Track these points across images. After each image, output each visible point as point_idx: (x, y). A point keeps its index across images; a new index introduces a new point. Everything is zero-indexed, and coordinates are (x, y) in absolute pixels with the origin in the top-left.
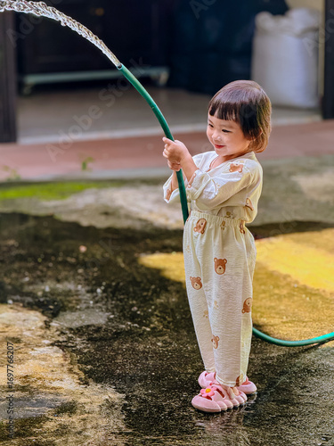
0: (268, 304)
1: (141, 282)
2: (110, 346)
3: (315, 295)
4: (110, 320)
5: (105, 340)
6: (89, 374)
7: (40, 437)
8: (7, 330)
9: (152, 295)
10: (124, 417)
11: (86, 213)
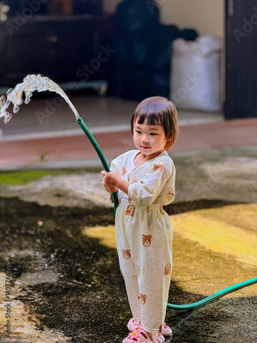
0: (182, 265)
1: (85, 249)
2: (60, 299)
3: (218, 257)
4: (61, 279)
5: (57, 295)
6: (44, 321)
9: (93, 258)
11: (43, 195)
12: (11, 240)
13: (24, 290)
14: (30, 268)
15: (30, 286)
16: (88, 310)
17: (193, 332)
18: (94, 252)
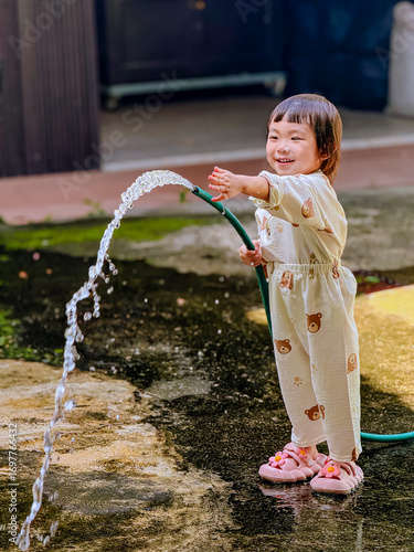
0: (409, 368)
1: (252, 342)
2: (214, 422)
4: (214, 390)
5: (208, 415)
6: (190, 457)
7: (129, 536)
8: (88, 403)
9: (265, 357)
10: (231, 511)
11: (184, 256)
12: (134, 328)
13: (156, 407)
14: (165, 372)
15: (165, 401)
16: (259, 439)
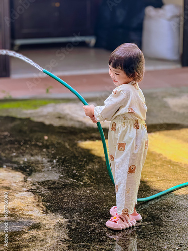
0: (150, 170)
1: (78, 157)
2: (60, 192)
3: (176, 165)
4: (60, 177)
5: (58, 189)
6: (48, 208)
7: (20, 242)
8: (2, 182)
9: (84, 164)
10: (67, 232)
11: (48, 117)
12: (24, 149)
13: (34, 184)
14: (38, 169)
15: (38, 182)
16: (81, 200)
17: (158, 218)
18: (85, 159)
